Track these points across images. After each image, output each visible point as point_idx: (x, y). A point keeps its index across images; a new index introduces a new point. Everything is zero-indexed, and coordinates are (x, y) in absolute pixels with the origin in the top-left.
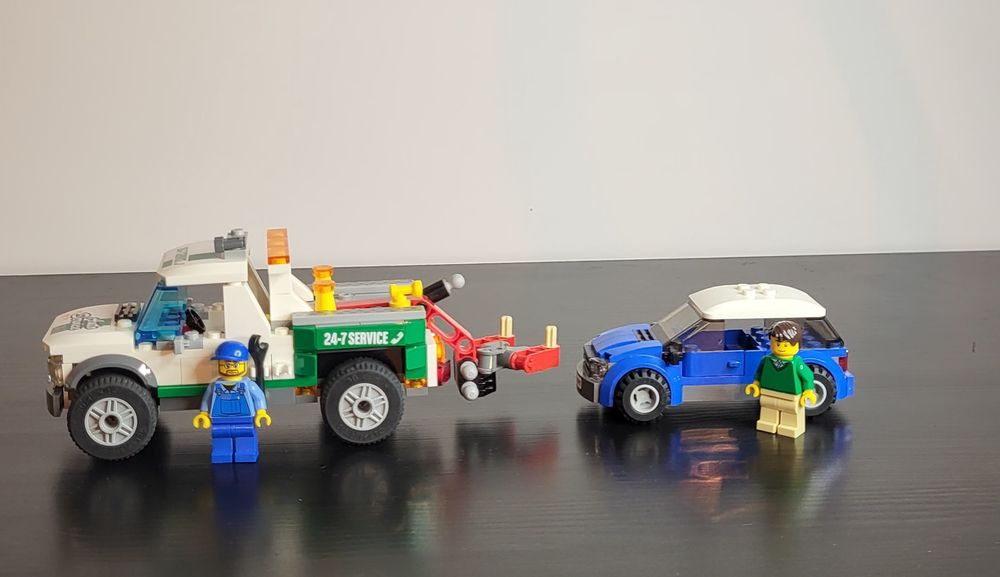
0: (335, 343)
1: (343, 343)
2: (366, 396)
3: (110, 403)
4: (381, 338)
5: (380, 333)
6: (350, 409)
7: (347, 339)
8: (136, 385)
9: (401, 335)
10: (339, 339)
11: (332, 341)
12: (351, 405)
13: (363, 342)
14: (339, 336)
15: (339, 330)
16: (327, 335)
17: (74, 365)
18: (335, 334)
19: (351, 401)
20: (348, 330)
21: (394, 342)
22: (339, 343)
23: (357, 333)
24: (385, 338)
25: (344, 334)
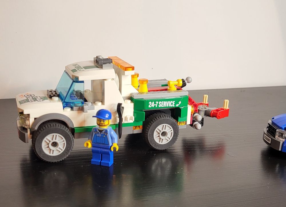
0: (153, 106)
1: (156, 106)
2: (165, 129)
3: (55, 136)
4: (172, 104)
5: (172, 102)
6: (158, 135)
7: (158, 104)
8: (64, 127)
9: (180, 103)
10: (155, 105)
11: (152, 106)
12: (159, 133)
13: (165, 105)
14: (155, 103)
15: (155, 101)
16: (150, 103)
17: (35, 119)
18: (153, 103)
19: (159, 132)
20: (159, 100)
21: (177, 105)
22: (155, 106)
23: (162, 102)
24: (174, 104)
25: (157, 102)
